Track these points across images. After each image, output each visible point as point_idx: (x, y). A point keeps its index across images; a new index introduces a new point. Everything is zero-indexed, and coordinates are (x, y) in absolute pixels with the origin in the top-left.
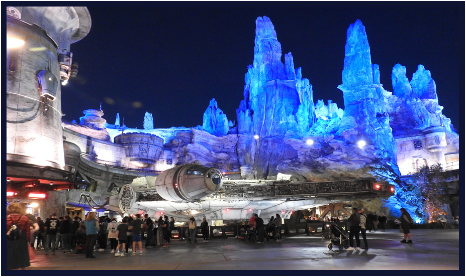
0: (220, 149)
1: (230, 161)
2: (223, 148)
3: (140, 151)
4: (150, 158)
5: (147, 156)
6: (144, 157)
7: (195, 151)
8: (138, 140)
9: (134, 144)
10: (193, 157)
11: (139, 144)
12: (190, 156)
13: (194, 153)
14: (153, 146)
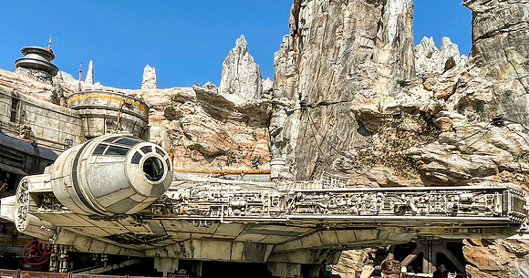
0: (242, 127)
1: (256, 150)
2: (247, 125)
3: (106, 125)
7: (197, 128)
8: (102, 103)
9: (95, 112)
10: (194, 139)
11: (104, 112)
12: (189, 138)
13: (196, 133)
14: (128, 117)
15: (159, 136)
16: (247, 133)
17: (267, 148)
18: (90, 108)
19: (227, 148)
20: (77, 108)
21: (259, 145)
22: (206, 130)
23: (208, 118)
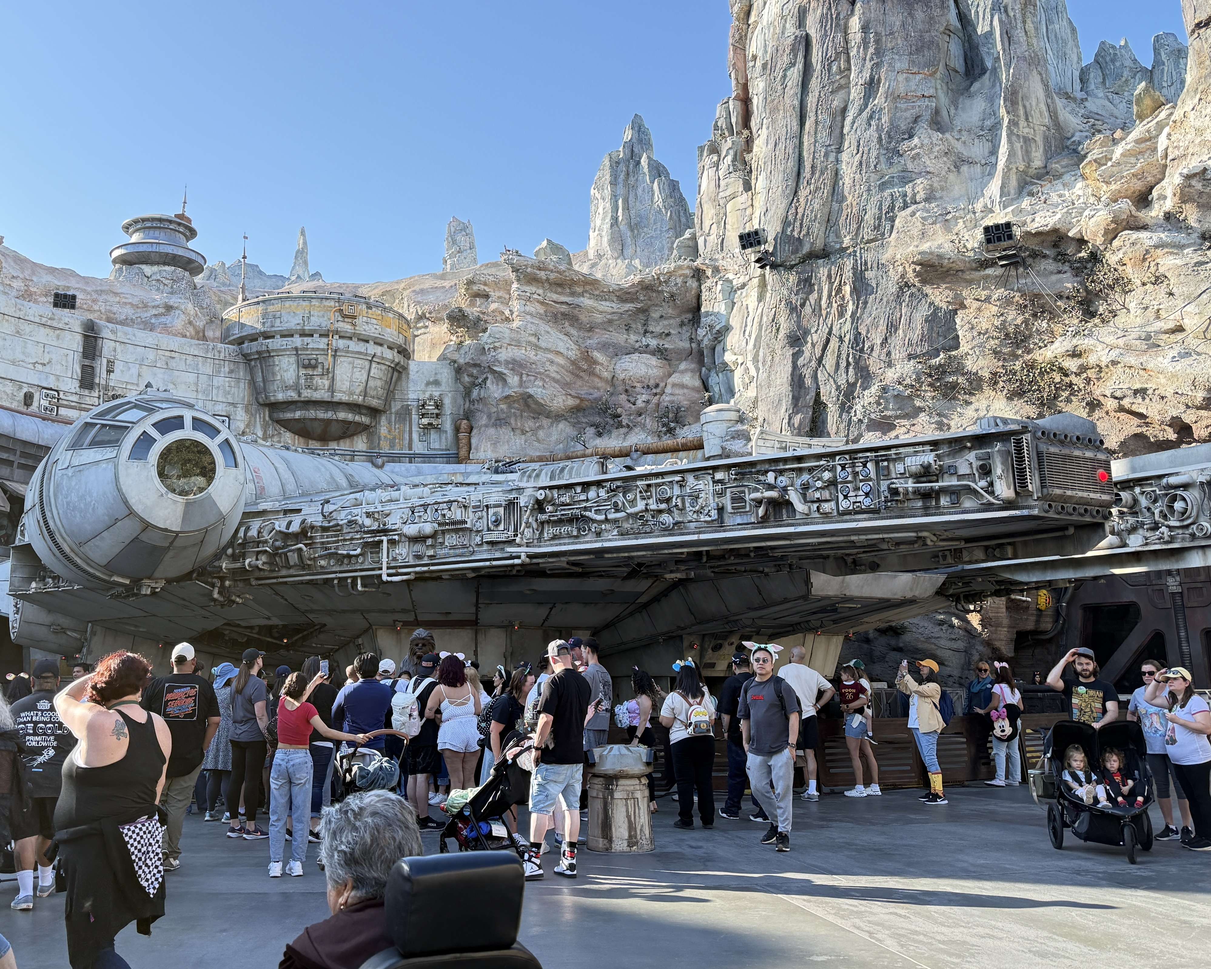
0: (633, 338)
1: (668, 390)
2: (646, 332)
3: (302, 372)
4: (345, 398)
5: (332, 389)
6: (317, 396)
7: (519, 353)
8: (292, 322)
9: (276, 343)
10: (513, 380)
11: (297, 341)
12: (501, 378)
13: (517, 366)
14: (354, 346)
15: (437, 383)
16: (646, 350)
17: (698, 383)
18: (267, 336)
19: (596, 394)
20: (240, 342)
21: (675, 378)
22: (542, 356)
23: (544, 327)
